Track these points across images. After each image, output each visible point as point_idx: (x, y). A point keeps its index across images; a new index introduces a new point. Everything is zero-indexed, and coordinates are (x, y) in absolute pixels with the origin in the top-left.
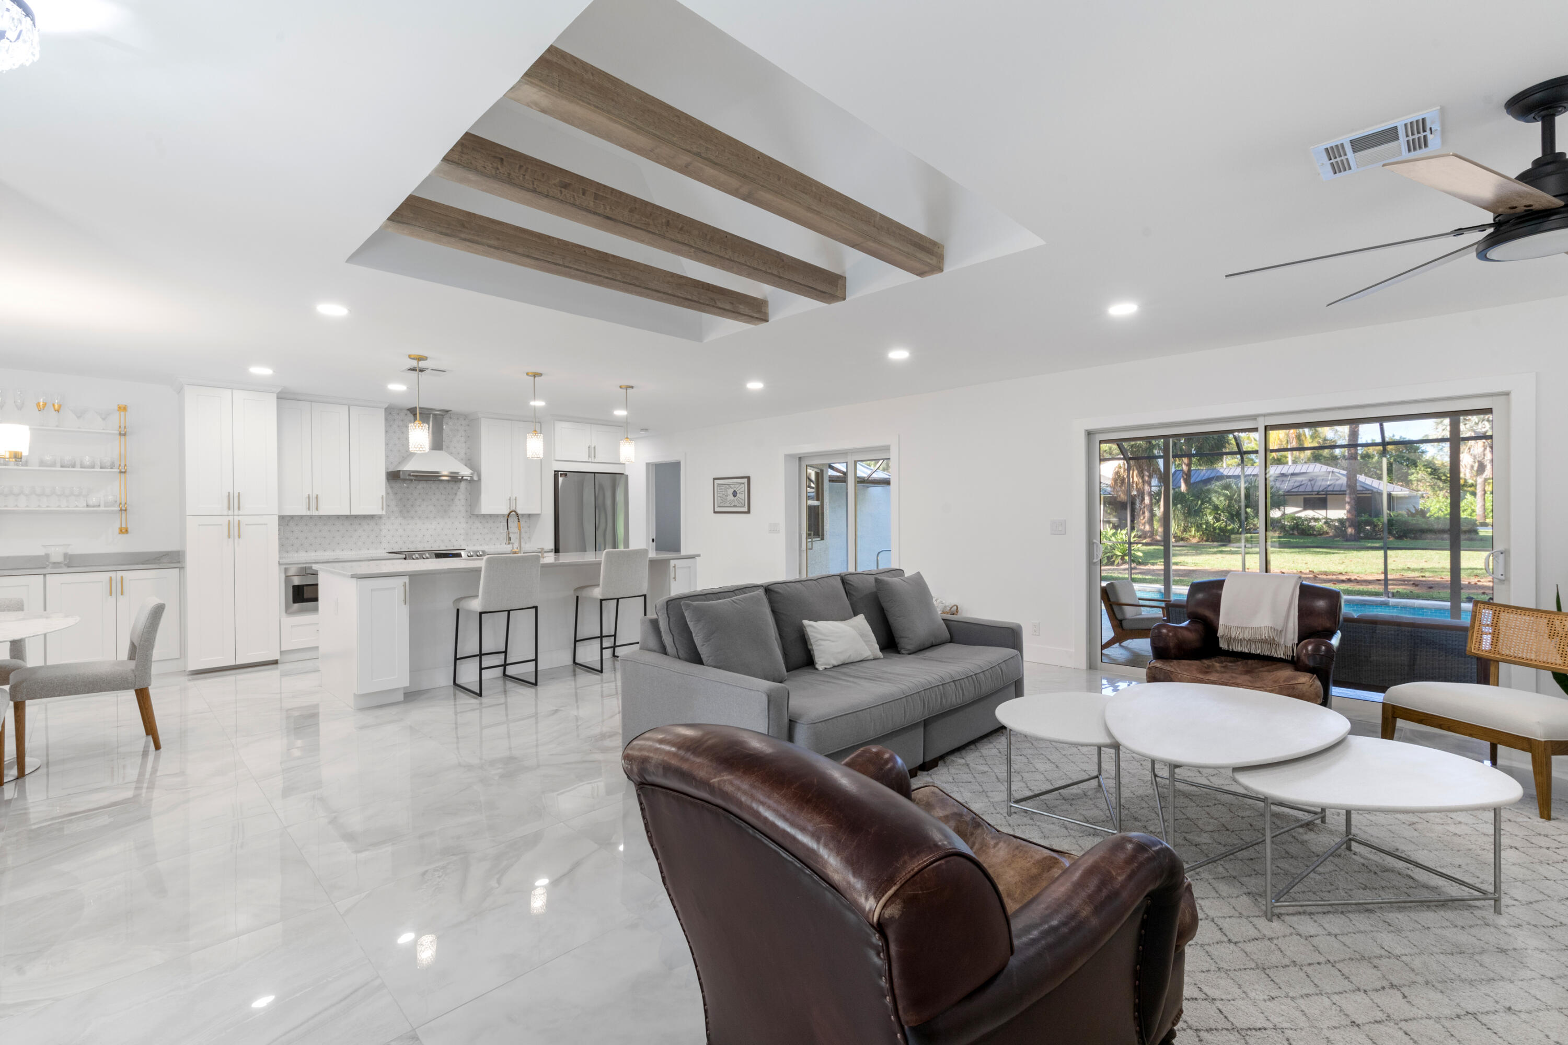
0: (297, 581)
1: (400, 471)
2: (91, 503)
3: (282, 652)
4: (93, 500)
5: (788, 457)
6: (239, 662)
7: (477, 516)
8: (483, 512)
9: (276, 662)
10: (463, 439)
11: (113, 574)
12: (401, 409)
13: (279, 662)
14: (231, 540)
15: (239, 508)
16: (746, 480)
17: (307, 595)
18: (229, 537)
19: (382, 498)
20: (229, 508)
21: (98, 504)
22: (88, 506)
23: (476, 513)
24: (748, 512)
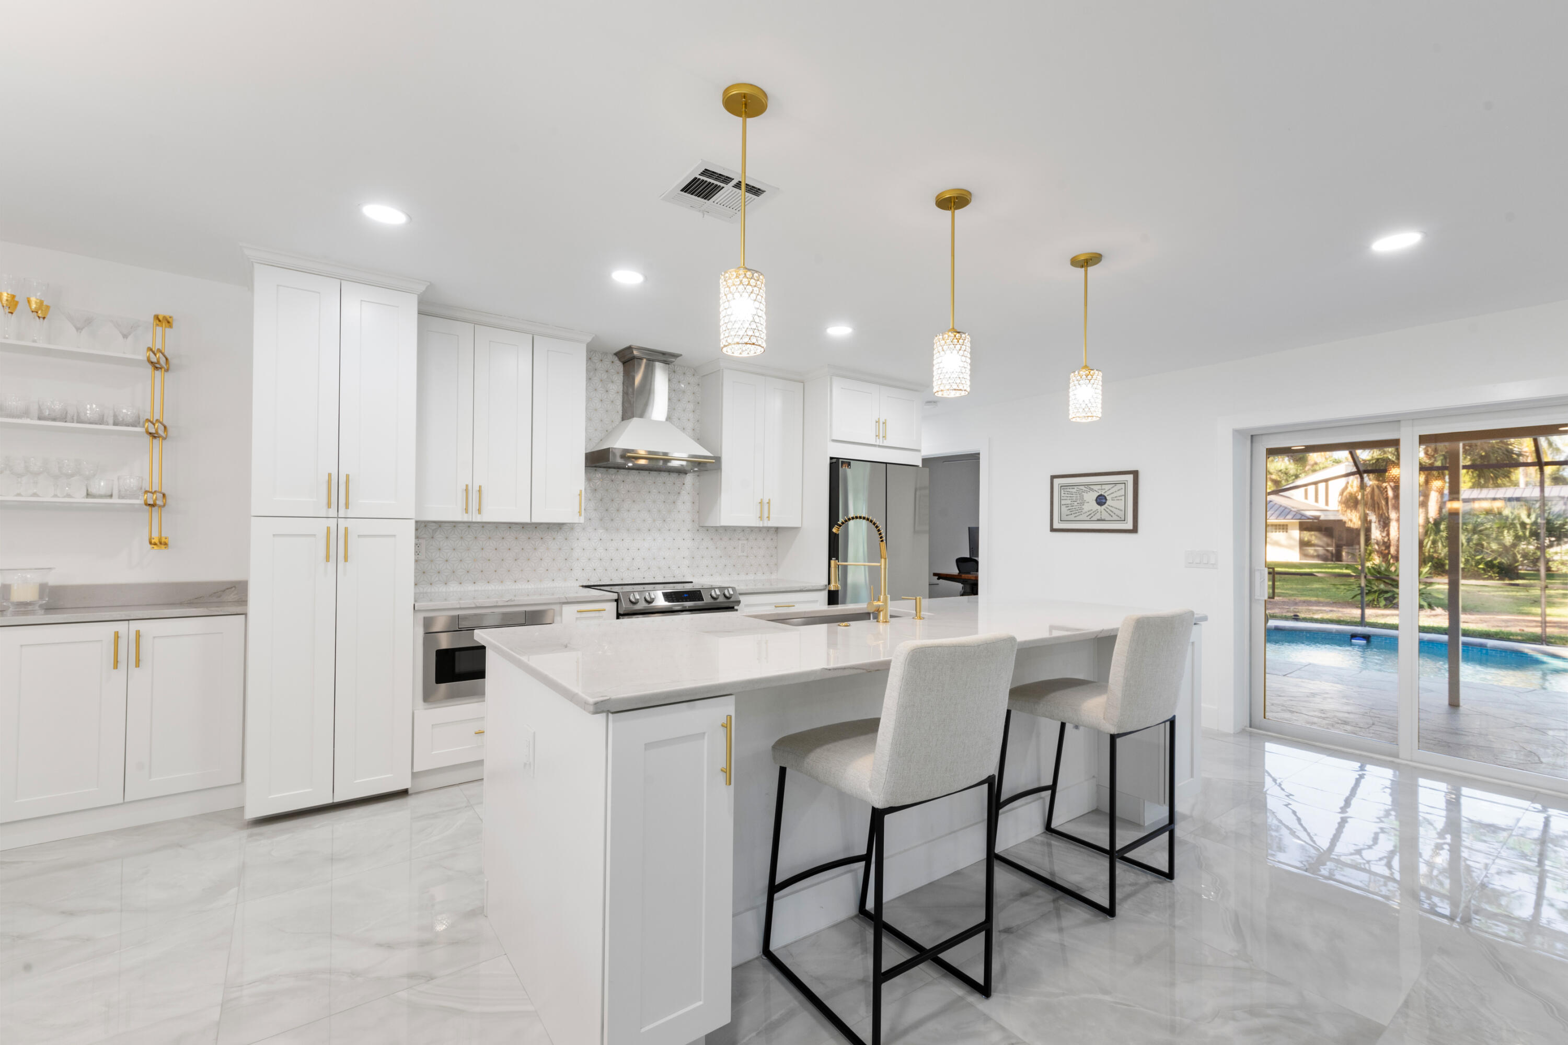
0: (445, 642)
1: (609, 448)
2: (93, 490)
3: (414, 775)
4: (100, 485)
5: (1238, 433)
6: (339, 798)
7: (707, 529)
8: (724, 522)
9: (404, 793)
10: (690, 407)
11: (121, 627)
12: (605, 354)
13: (410, 792)
14: (331, 565)
15: (347, 506)
16: (1130, 478)
17: (461, 665)
18: (328, 559)
19: (580, 495)
20: (329, 505)
21: (110, 494)
22: (88, 495)
23: (711, 523)
24: (1135, 530)
